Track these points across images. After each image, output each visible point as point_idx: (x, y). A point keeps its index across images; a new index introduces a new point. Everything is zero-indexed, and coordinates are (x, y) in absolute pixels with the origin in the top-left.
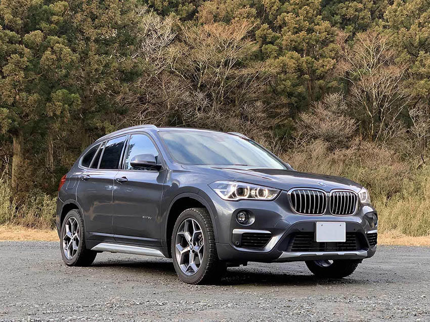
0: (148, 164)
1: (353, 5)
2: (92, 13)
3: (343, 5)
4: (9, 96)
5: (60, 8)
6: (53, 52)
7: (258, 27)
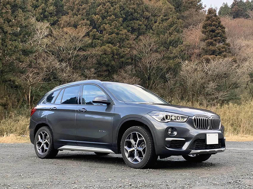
1: (137, 22)
2: (8, 18)
3: (133, 22)
7: (91, 31)
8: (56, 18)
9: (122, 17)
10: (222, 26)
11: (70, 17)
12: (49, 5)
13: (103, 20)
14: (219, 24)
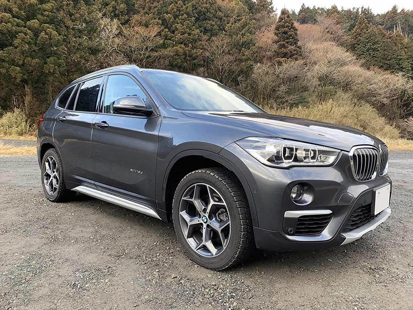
0: (136, 108)
1: (210, 22)
2: (69, 11)
3: (205, 22)
4: (20, 60)
5: (49, 7)
6: (46, 34)
7: (162, 31)
8: (127, 17)
9: (195, 17)
10: (295, 27)
11: (142, 16)
12: (120, 3)
13: (175, 19)
14: (292, 25)
